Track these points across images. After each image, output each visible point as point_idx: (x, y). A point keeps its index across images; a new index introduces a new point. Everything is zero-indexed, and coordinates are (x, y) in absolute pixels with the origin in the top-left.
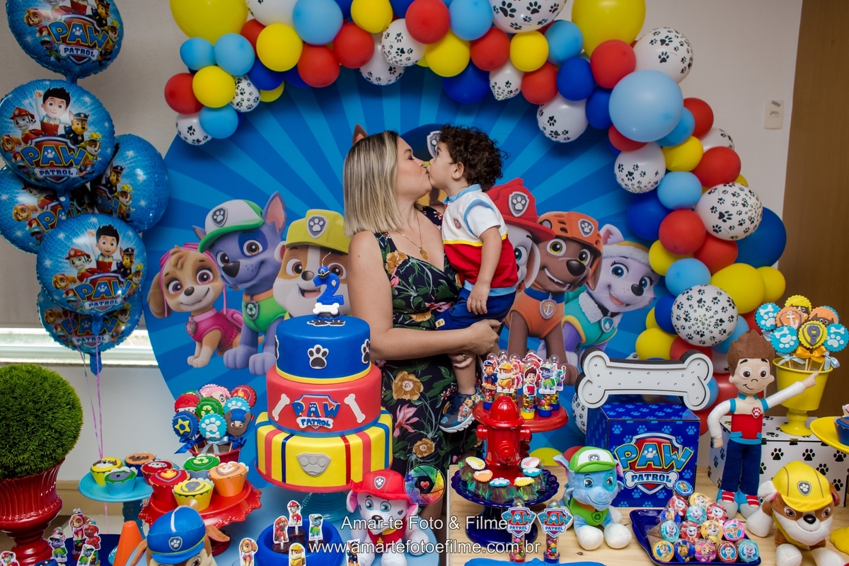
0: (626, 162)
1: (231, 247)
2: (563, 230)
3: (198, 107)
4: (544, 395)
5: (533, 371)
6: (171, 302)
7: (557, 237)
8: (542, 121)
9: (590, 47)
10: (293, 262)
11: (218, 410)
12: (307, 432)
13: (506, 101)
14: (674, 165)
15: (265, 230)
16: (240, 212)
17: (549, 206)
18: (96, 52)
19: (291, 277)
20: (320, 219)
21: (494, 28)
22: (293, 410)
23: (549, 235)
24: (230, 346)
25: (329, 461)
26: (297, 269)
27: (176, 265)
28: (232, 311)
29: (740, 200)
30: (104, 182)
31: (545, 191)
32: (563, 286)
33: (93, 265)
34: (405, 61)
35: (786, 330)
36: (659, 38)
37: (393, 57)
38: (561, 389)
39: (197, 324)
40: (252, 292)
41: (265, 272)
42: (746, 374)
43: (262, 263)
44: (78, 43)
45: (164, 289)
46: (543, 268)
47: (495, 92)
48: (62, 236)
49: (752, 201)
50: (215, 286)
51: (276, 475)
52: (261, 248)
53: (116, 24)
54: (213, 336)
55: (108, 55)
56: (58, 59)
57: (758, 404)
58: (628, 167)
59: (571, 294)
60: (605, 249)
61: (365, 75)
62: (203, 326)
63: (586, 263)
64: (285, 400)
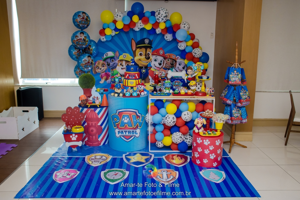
0: (179, 44)
1: (109, 60)
2: (170, 57)
3: (105, 34)
4: (162, 76)
5: (161, 72)
6: (97, 71)
7: (169, 58)
8: (165, 37)
9: (173, 24)
10: (120, 63)
11: (117, 78)
12: (131, 79)
13: (159, 34)
14: (187, 45)
15: (115, 57)
16: (110, 54)
17: (167, 53)
18: (86, 25)
19: (120, 66)
20: (125, 55)
21: (156, 22)
22: (129, 76)
23: (167, 58)
24: (108, 79)
25: (134, 82)
26: (121, 64)
27: (98, 64)
28: (108, 72)
29: (198, 51)
30: (87, 48)
31: (166, 50)
32: (170, 67)
33: (87, 62)
34: (141, 27)
35: (195, 67)
36: (184, 23)
37: (139, 27)
38: (165, 76)
39: (102, 75)
40: (112, 69)
41: (115, 65)
42: (189, 72)
43: (114, 63)
44: (83, 24)
45: (96, 68)
46: (166, 64)
47: (157, 32)
48: (82, 57)
49: (200, 51)
50: (105, 68)
51: (127, 85)
52: (114, 61)
53: (89, 20)
54: (105, 77)
55: (88, 26)
56: (80, 27)
57: (191, 76)
58: (180, 45)
59: (171, 69)
60: (177, 61)
61: (134, 29)
62: (103, 75)
63: (174, 63)
64: (128, 75)
